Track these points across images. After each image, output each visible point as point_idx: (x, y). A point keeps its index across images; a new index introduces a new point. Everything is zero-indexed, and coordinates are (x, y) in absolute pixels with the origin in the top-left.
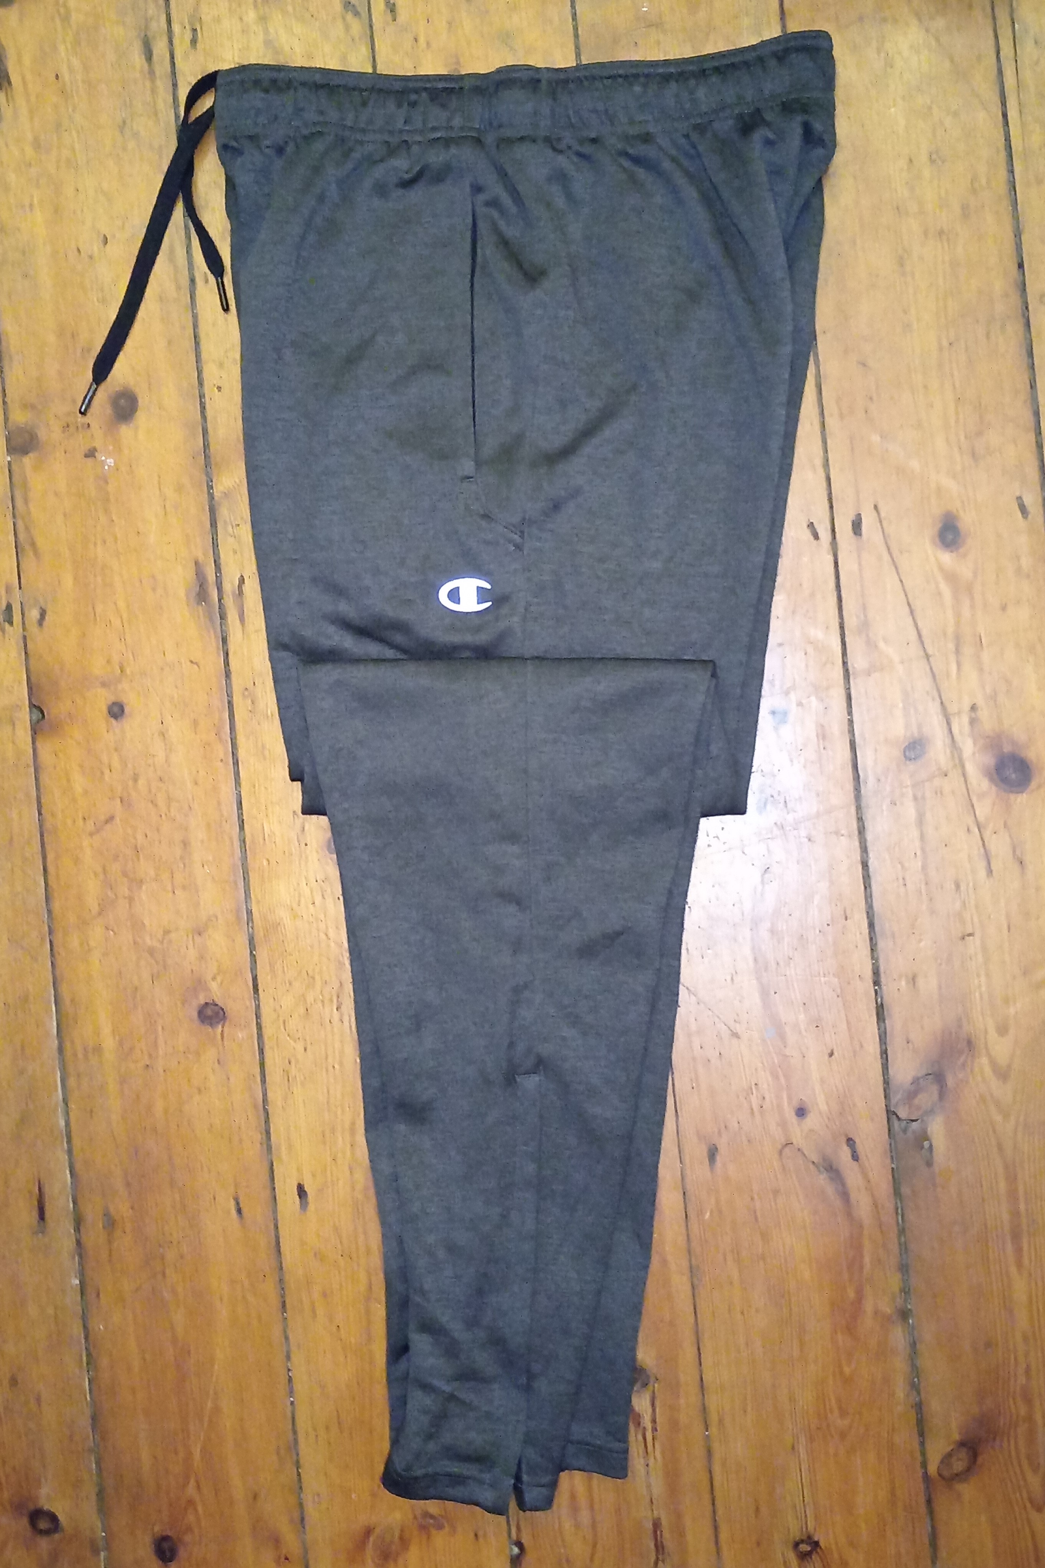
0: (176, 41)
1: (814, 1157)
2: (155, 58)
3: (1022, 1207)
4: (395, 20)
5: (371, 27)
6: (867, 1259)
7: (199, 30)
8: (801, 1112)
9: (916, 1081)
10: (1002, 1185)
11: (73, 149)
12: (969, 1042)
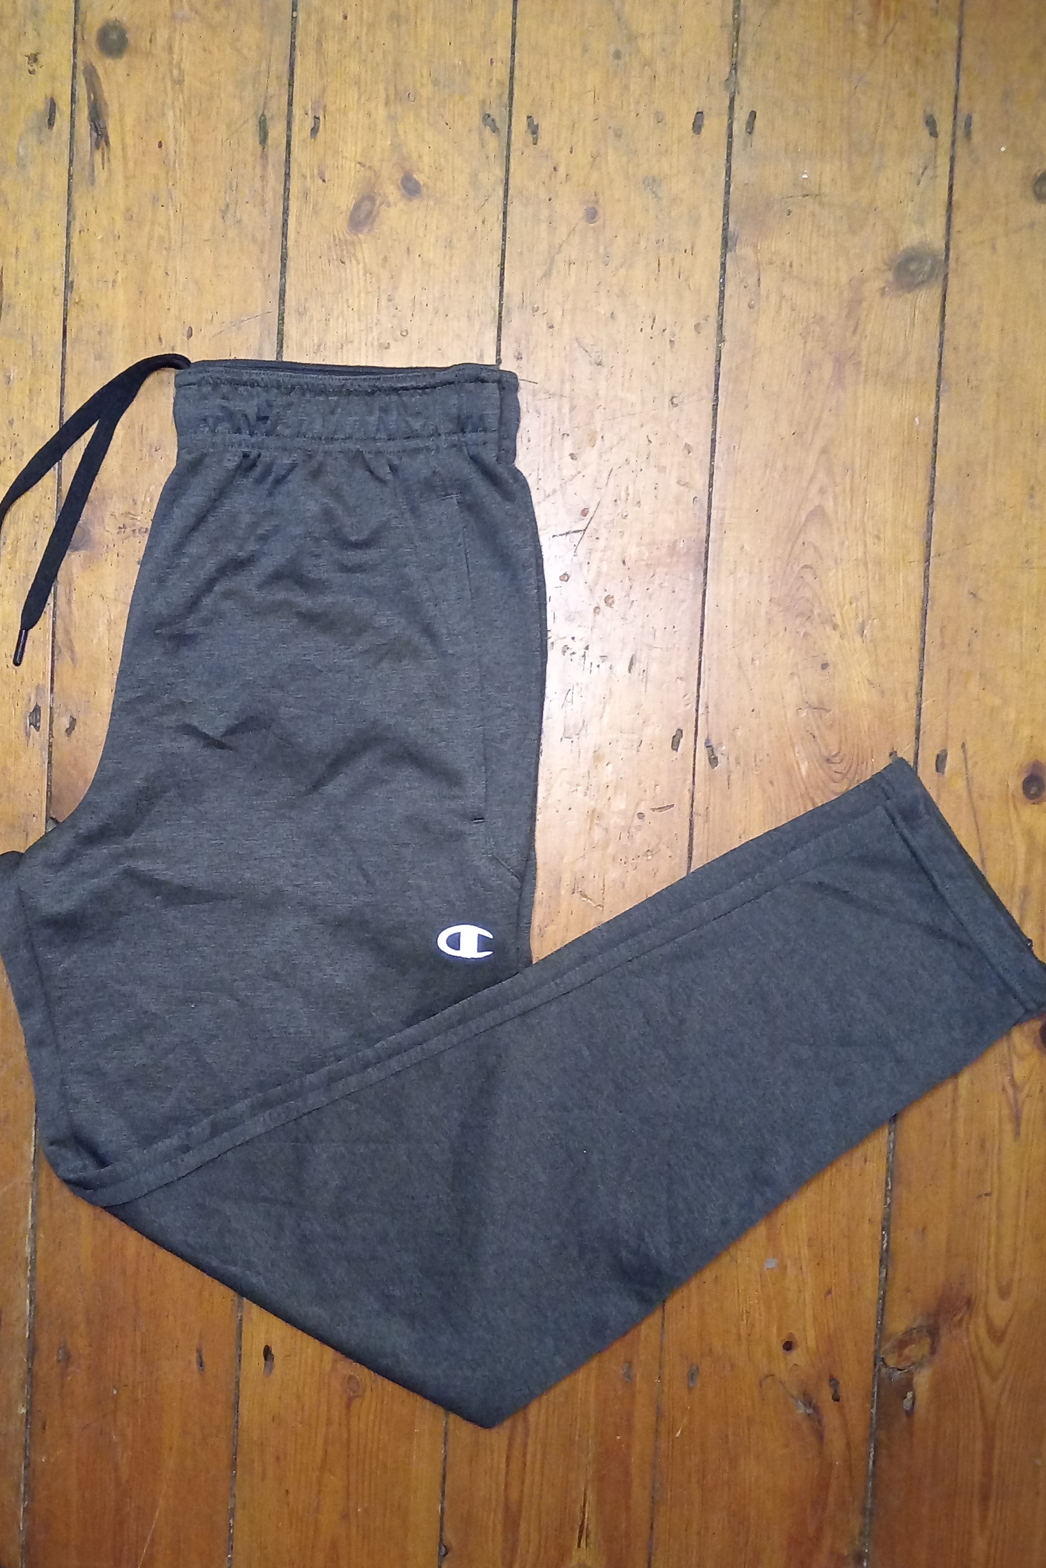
0: (295, 128)
1: (795, 1393)
2: (270, 141)
3: (995, 1468)
4: (535, 144)
5: (509, 145)
6: (831, 1499)
7: (321, 118)
8: (788, 1346)
9: (909, 1332)
10: (979, 1446)
11: (168, 228)
12: (969, 1303)
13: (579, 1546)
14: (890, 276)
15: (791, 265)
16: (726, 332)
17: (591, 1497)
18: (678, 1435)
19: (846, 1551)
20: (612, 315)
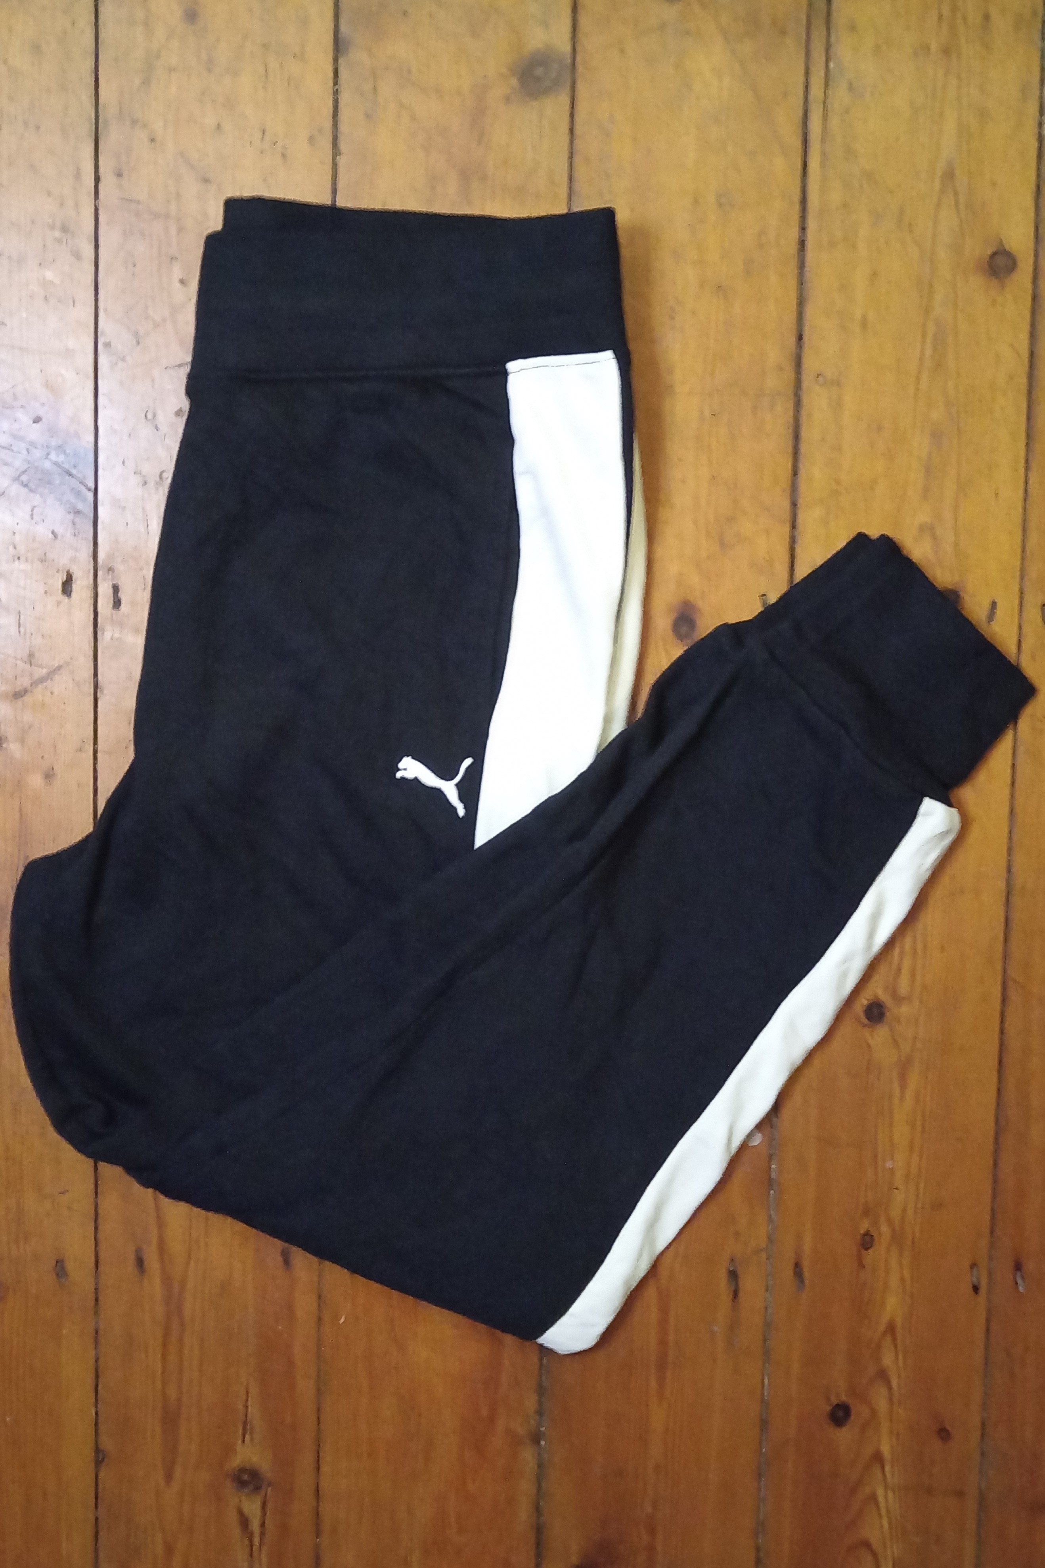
13: (243, 1441)
14: (514, 81)
15: (409, 71)
16: (343, 146)
17: (254, 1390)
18: (342, 1320)
19: (521, 1431)
20: (219, 126)
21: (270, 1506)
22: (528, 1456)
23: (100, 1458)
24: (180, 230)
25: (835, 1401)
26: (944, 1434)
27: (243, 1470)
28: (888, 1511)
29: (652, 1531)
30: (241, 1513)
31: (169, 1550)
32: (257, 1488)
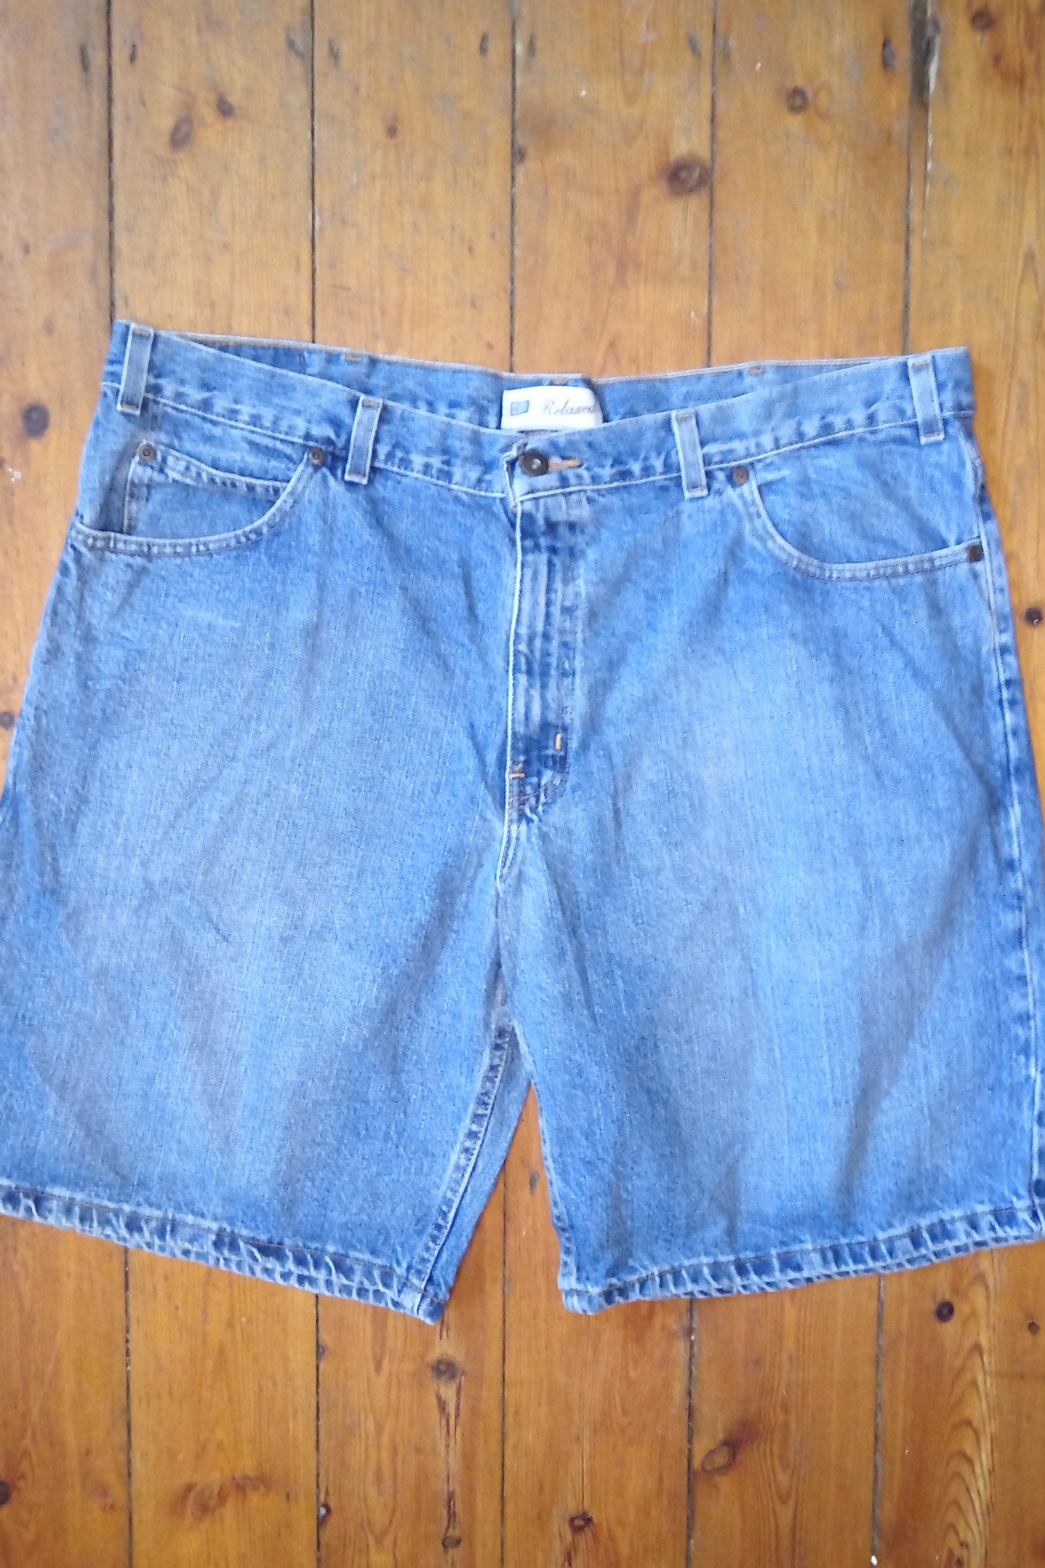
13: (441, 1338)
14: (663, 182)
15: (575, 176)
16: (517, 237)
18: (524, 1234)
19: (675, 1327)
20: (415, 226)
21: (463, 1394)
22: (680, 1348)
23: (320, 1351)
24: (384, 312)
25: (939, 1299)
26: (1033, 1327)
27: (439, 1362)
28: (987, 1395)
29: (786, 1410)
30: (439, 1398)
31: (379, 1429)
32: (453, 1377)
